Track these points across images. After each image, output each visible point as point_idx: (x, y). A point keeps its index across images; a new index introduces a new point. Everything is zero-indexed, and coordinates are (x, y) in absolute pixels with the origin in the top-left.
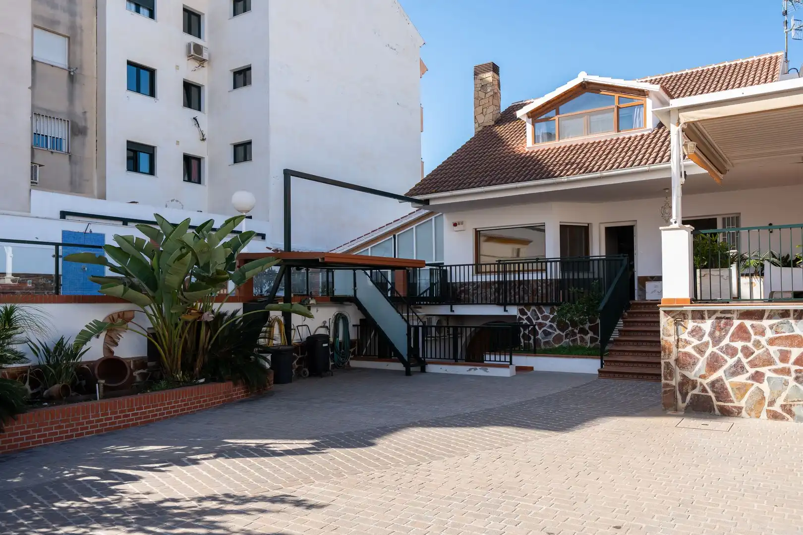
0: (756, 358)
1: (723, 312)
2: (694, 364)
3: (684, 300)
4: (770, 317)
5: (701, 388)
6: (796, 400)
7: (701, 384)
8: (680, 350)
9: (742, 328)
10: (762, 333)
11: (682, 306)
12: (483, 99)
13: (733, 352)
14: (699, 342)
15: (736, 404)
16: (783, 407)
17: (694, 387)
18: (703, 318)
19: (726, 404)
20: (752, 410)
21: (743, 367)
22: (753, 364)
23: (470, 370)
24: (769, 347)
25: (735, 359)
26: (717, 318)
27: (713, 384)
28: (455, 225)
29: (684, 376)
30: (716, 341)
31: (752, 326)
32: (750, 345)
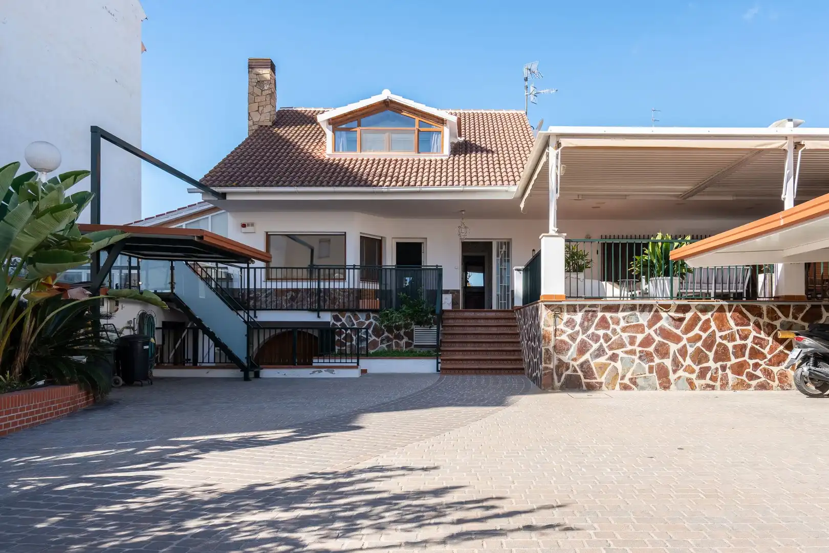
0: (613, 343)
1: (590, 306)
2: (568, 350)
3: (561, 296)
4: (623, 310)
5: (573, 369)
6: (639, 374)
7: (573, 366)
8: (557, 338)
9: (603, 319)
10: (618, 323)
11: (561, 301)
12: (258, 96)
13: (596, 338)
14: (573, 331)
15: (599, 380)
16: (631, 379)
17: (568, 369)
18: (575, 311)
19: (591, 381)
20: (609, 384)
21: (604, 351)
22: (611, 348)
23: (314, 372)
24: (622, 334)
25: (598, 344)
26: (586, 311)
27: (582, 365)
28: (244, 226)
29: (560, 360)
30: (585, 330)
31: (611, 318)
32: (609, 332)
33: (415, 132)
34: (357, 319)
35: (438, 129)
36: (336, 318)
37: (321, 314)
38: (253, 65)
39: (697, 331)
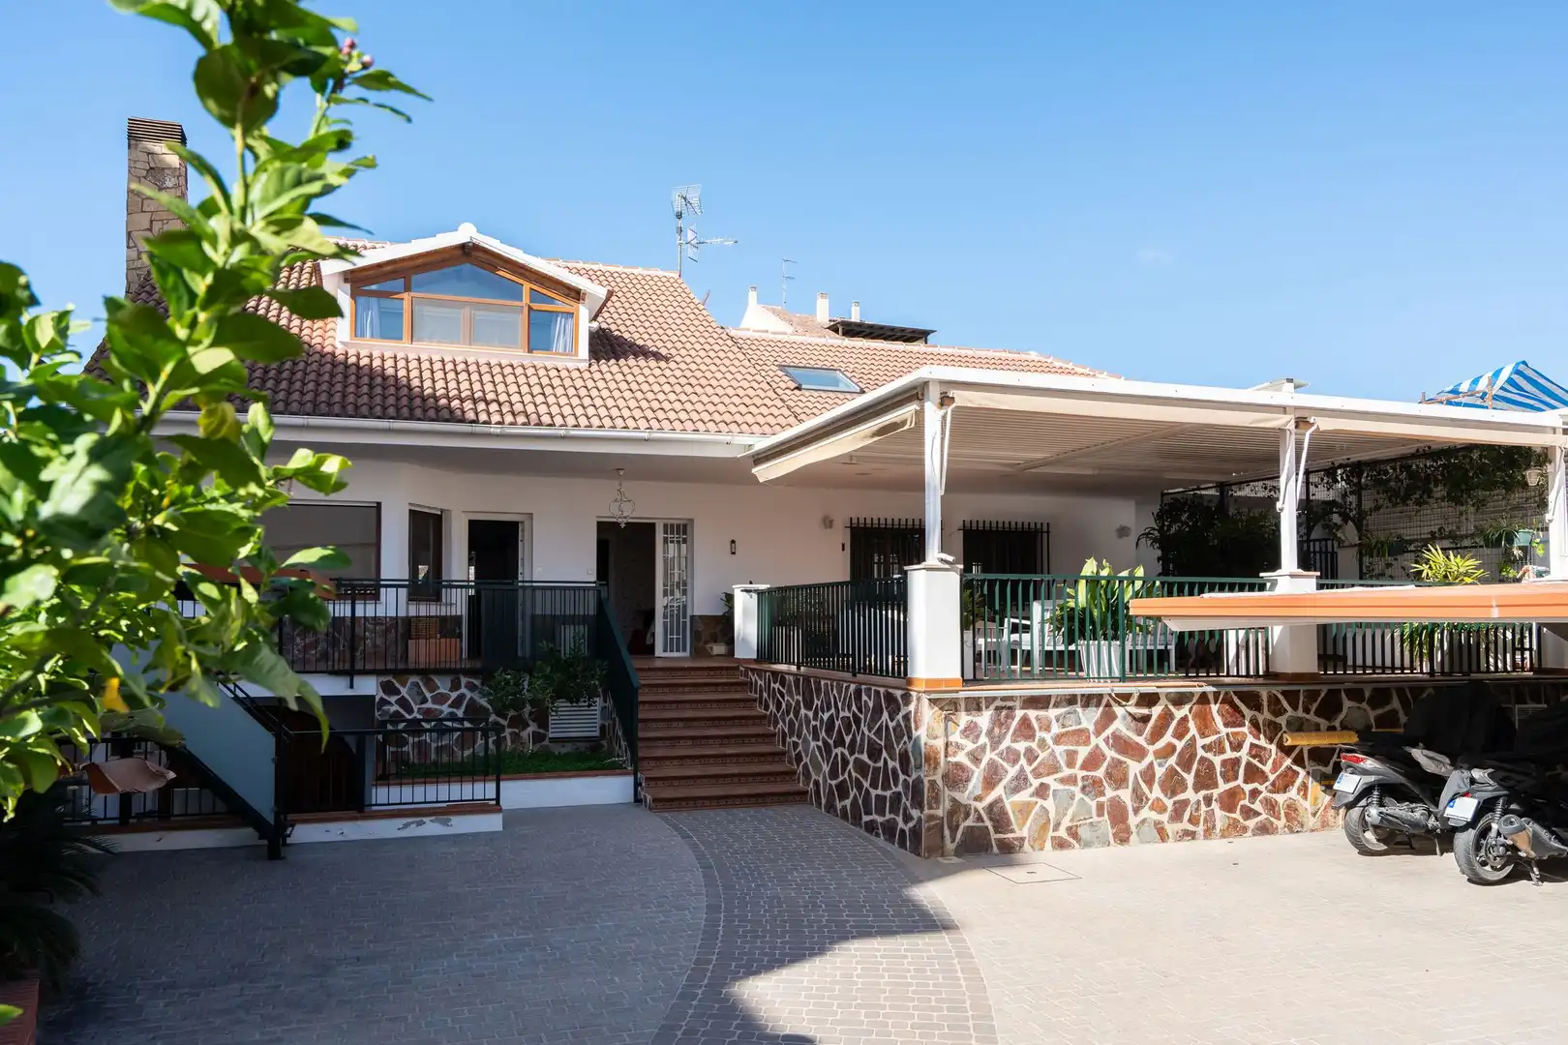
0: (1039, 765)
1: (1004, 699)
2: (968, 780)
3: (953, 682)
4: (1056, 706)
5: (976, 816)
6: (1082, 818)
7: (976, 810)
8: (949, 759)
9: (1025, 721)
10: (1048, 729)
11: (957, 692)
13: (1013, 757)
14: (975, 746)
15: (1018, 834)
16: (1069, 829)
17: (967, 815)
18: (979, 709)
19: (1006, 836)
20: (1035, 840)
21: (1026, 779)
22: (1037, 774)
23: (406, 826)
24: (1055, 748)
25: (1017, 767)
26: (997, 709)
27: (990, 808)
29: (954, 800)
30: (995, 742)
31: (1038, 719)
32: (1034, 745)
33: (522, 312)
34: (432, 688)
35: (566, 308)
36: (389, 688)
37: (357, 680)
38: (138, 132)
39: (1168, 737)
